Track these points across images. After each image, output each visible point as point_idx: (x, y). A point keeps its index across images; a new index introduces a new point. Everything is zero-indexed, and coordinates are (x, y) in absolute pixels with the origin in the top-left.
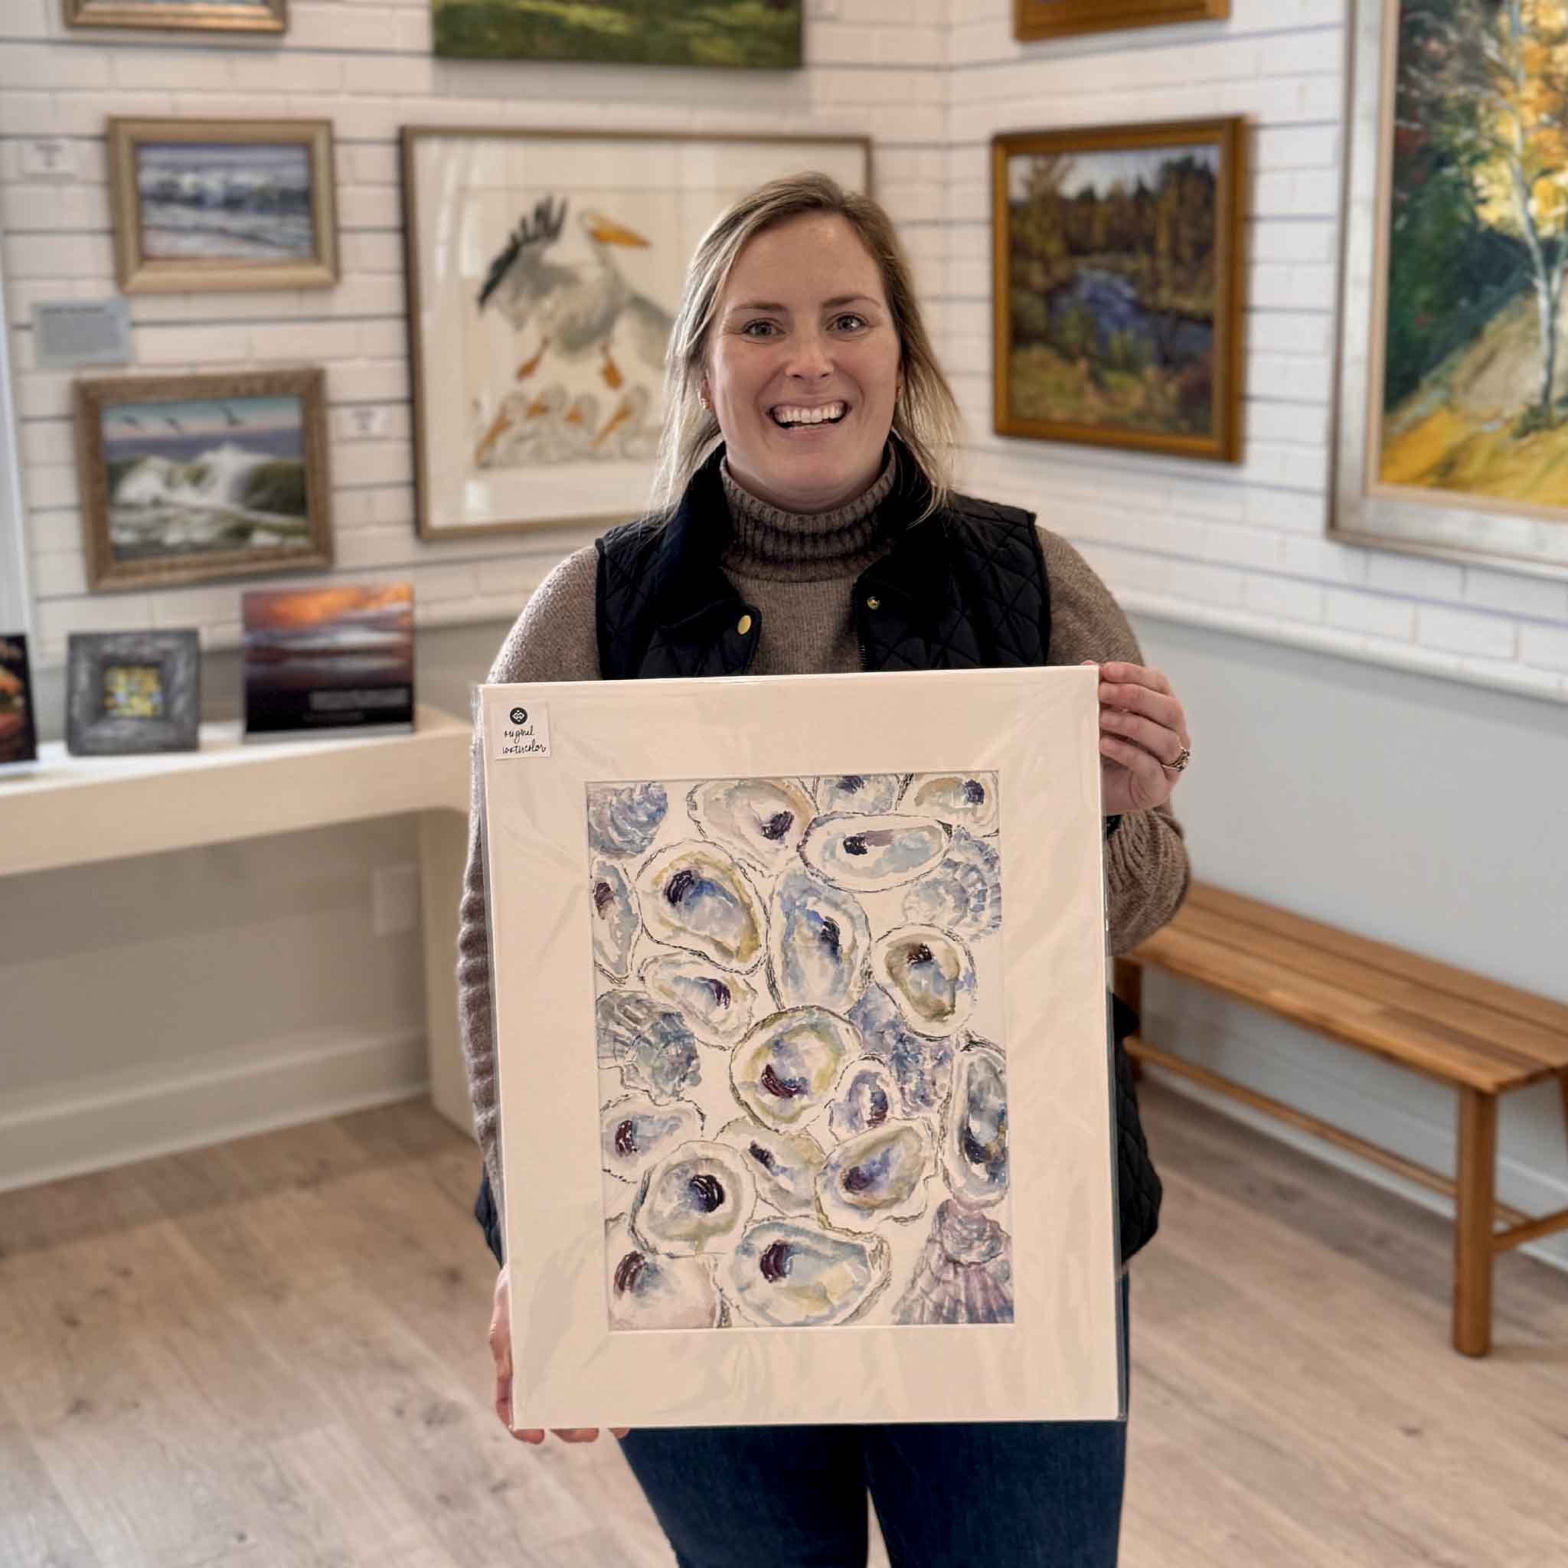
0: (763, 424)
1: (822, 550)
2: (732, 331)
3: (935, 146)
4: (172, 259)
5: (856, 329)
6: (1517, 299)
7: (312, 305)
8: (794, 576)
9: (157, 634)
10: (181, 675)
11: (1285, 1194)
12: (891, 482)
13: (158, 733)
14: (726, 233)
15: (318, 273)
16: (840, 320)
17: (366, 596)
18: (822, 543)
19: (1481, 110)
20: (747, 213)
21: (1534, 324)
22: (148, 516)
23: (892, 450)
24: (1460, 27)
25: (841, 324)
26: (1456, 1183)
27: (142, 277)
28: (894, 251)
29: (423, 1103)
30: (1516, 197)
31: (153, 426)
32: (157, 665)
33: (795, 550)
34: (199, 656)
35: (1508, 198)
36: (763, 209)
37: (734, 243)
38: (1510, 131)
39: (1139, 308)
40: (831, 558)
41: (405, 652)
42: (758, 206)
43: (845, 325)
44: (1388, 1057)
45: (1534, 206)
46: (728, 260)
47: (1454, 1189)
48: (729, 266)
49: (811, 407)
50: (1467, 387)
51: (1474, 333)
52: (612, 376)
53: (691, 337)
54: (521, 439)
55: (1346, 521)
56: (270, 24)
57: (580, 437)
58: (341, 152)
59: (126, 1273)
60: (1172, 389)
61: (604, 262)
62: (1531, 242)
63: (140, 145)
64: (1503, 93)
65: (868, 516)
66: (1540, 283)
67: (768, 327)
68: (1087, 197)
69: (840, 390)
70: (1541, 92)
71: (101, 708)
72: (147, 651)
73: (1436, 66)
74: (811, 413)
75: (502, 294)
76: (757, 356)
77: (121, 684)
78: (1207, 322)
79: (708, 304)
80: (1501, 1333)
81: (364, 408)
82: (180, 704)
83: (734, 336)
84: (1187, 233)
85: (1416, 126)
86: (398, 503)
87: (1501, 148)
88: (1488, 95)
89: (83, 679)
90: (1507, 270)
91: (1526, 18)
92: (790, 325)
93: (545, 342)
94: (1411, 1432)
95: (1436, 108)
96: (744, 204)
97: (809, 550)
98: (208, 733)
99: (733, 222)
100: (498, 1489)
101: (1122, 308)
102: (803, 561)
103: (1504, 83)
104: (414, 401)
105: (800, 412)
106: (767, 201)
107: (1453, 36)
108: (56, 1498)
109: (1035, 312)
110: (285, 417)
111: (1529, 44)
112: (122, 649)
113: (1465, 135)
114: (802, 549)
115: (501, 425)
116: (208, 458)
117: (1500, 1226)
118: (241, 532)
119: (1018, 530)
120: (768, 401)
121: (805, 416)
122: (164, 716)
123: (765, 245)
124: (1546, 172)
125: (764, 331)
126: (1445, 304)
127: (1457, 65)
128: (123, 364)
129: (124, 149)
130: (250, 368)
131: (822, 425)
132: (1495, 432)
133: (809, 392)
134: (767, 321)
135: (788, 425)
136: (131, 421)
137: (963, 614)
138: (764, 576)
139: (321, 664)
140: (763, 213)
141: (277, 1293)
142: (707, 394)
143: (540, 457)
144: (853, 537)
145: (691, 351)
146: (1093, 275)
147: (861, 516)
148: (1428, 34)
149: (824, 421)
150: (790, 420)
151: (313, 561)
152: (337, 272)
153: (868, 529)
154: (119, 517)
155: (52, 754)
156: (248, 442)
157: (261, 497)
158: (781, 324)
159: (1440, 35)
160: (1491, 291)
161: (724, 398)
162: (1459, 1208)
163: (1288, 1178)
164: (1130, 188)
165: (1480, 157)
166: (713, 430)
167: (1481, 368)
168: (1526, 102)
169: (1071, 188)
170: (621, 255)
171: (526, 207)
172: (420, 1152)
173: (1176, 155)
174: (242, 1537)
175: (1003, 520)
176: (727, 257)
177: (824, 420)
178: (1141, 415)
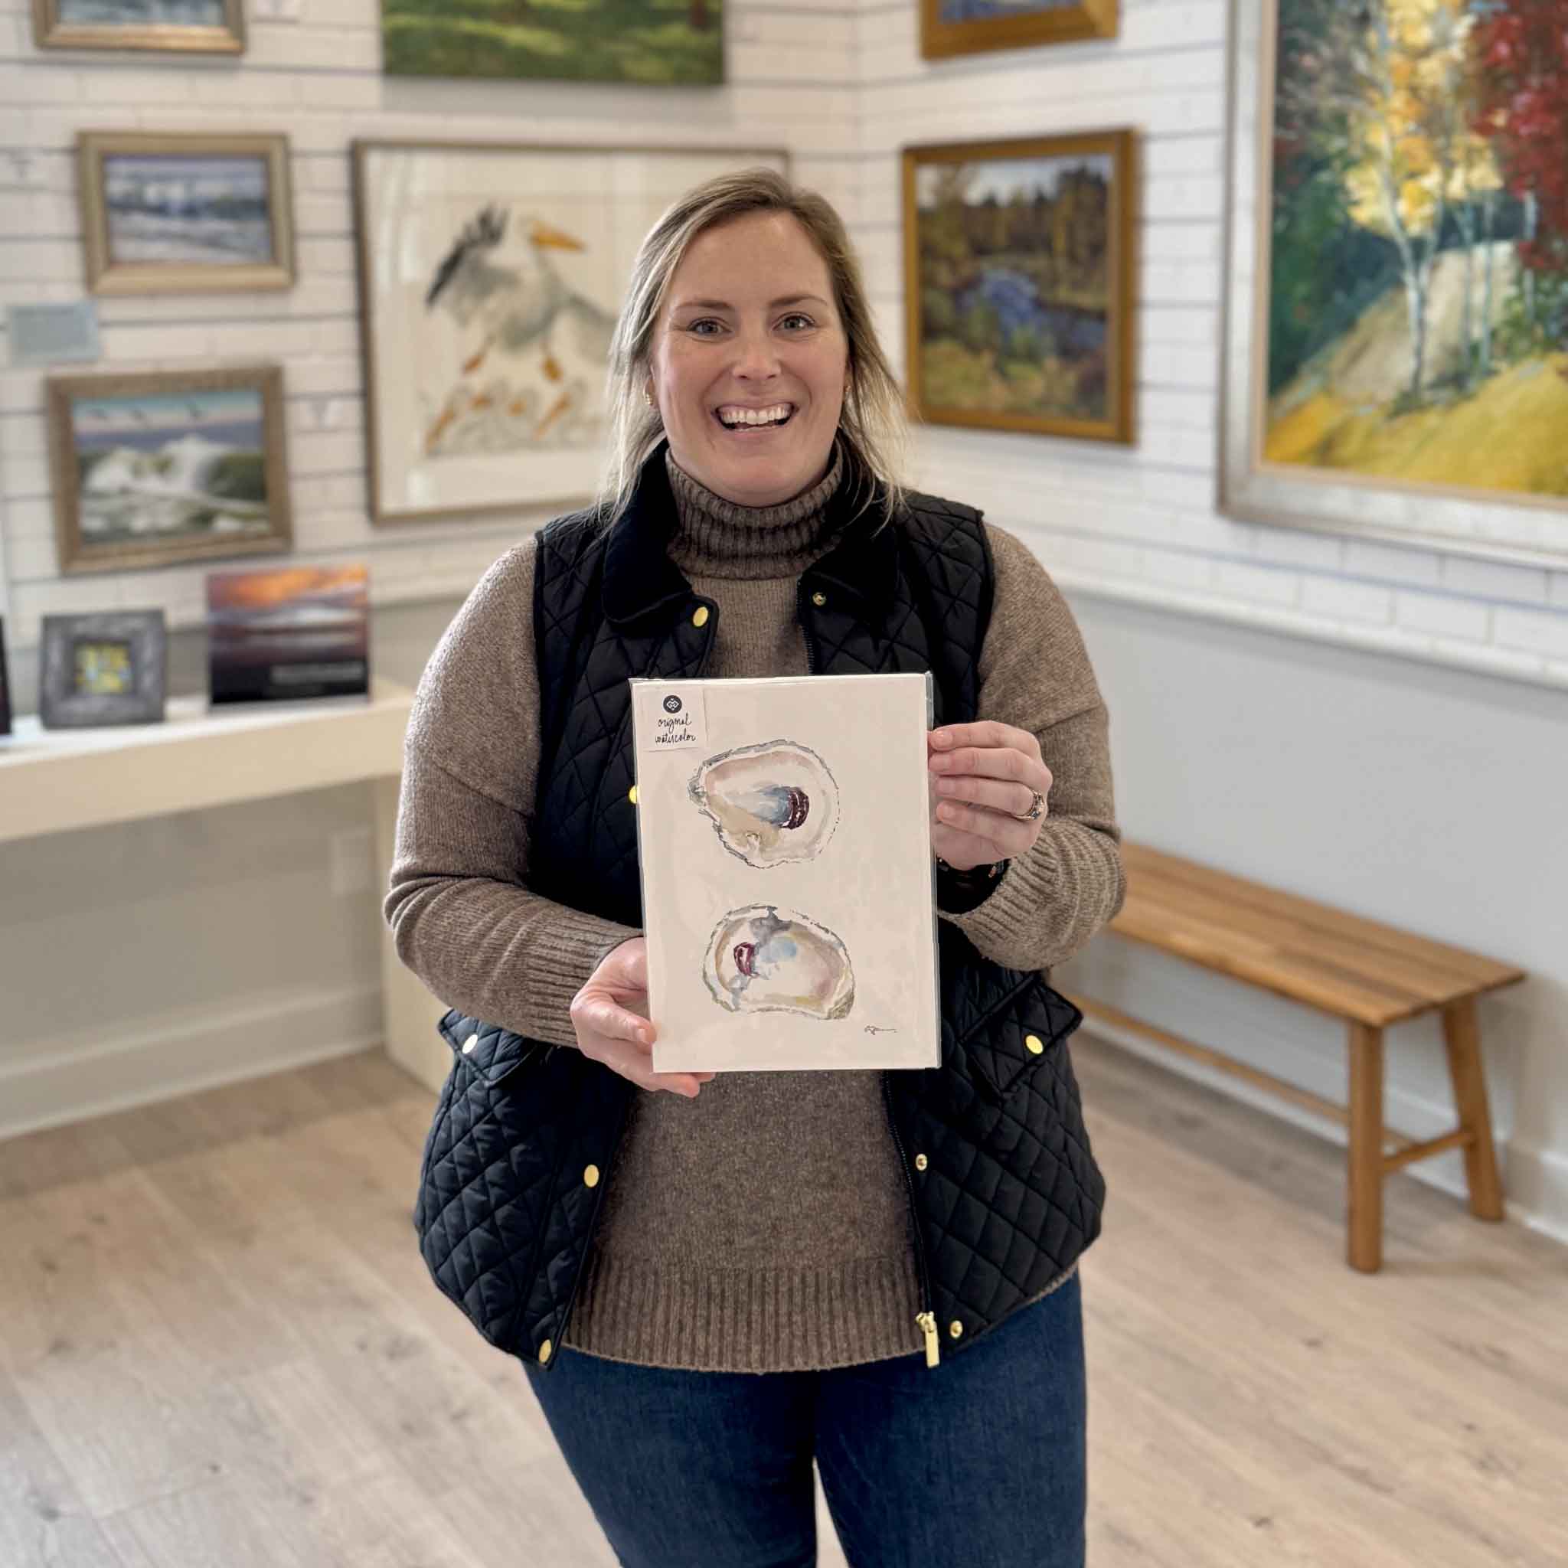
0: (708, 424)
1: (768, 545)
2: (677, 328)
3: (847, 158)
4: (139, 263)
5: (803, 328)
6: (1388, 294)
7: (272, 306)
8: (738, 572)
9: (125, 615)
10: (149, 653)
11: (1189, 1123)
12: (839, 479)
13: (127, 708)
14: (672, 230)
15: (275, 275)
16: (787, 320)
17: (323, 577)
18: (768, 538)
19: (1352, 120)
20: (694, 209)
21: (1404, 315)
22: (115, 504)
23: (839, 446)
24: (1332, 42)
25: (788, 324)
26: (1349, 1111)
27: (109, 281)
28: (843, 249)
29: (379, 1053)
30: (1386, 199)
31: (120, 420)
32: (126, 644)
33: (741, 545)
34: (164, 635)
35: (1377, 200)
36: (710, 206)
37: (680, 239)
38: (1380, 138)
39: (1039, 304)
40: (777, 554)
41: (361, 629)
42: (705, 203)
43: (793, 325)
44: (1282, 993)
45: (1403, 207)
46: (674, 256)
47: (1347, 1116)
48: (675, 262)
49: (757, 408)
50: (1344, 373)
51: (1348, 324)
52: (552, 370)
53: (635, 334)
54: (467, 429)
55: (1235, 497)
56: (228, 44)
57: (522, 428)
58: (297, 165)
59: (100, 1220)
60: (1071, 378)
61: (543, 264)
62: (1400, 240)
63: (107, 157)
64: (1372, 104)
65: (816, 513)
66: (1409, 278)
67: (714, 326)
68: (990, 204)
69: (786, 391)
70: (1408, 103)
71: (73, 684)
72: (116, 630)
73: (1310, 79)
74: (757, 414)
75: (448, 294)
76: (703, 353)
77: (91, 662)
78: (1101, 316)
79: (653, 300)
80: (1391, 1250)
81: (319, 401)
82: (148, 680)
83: (681, 333)
84: (1083, 235)
85: (1291, 136)
86: (352, 489)
87: (1371, 154)
88: (1358, 105)
89: (56, 658)
90: (1378, 265)
91: (1393, 35)
92: (737, 325)
93: (490, 340)
94: (1313, 1344)
95: (1311, 118)
96: (691, 200)
97: (755, 546)
98: (174, 707)
99: (679, 218)
100: (458, 1417)
101: (1024, 305)
102: (748, 556)
103: (1375, 95)
104: (367, 394)
105: (746, 413)
106: (715, 198)
107: (1326, 52)
108: (37, 1433)
109: (943, 308)
110: (245, 409)
111: (1396, 59)
112: (92, 629)
113: (1337, 143)
114: (748, 544)
115: (449, 416)
116: (173, 449)
117: (1389, 1149)
118: (204, 518)
119: (965, 525)
120: (715, 399)
121: (751, 417)
122: (132, 691)
123: (711, 242)
124: (1413, 175)
125: (711, 329)
126: (1322, 298)
127: (1329, 78)
128: (92, 361)
129: (92, 163)
130: (210, 364)
131: (767, 428)
132: (1369, 415)
133: (754, 394)
134: (714, 320)
135: (732, 426)
136: (100, 415)
137: (911, 608)
138: (708, 573)
139: (281, 642)
140: (709, 210)
141: (244, 1237)
142: (651, 390)
143: (485, 445)
144: (799, 534)
145: (637, 346)
146: (996, 274)
147: (809, 512)
148: (1303, 50)
149: (769, 424)
150: (736, 421)
151: (274, 544)
152: (294, 274)
153: (815, 525)
154: (88, 505)
155: (26, 728)
156: (211, 434)
157: (223, 485)
158: (726, 323)
159: (1312, 50)
160: (1364, 287)
161: (669, 397)
162: (1351, 1134)
163: (1190, 1108)
164: (1029, 195)
165: (1350, 163)
166: (657, 427)
167: (1355, 357)
168: (1396, 112)
169: (975, 194)
170: (560, 259)
171: (469, 214)
172: (377, 1099)
173: (1071, 163)
174: (215, 1468)
175: (951, 515)
176: (674, 253)
177: (769, 422)
178: (1044, 402)
